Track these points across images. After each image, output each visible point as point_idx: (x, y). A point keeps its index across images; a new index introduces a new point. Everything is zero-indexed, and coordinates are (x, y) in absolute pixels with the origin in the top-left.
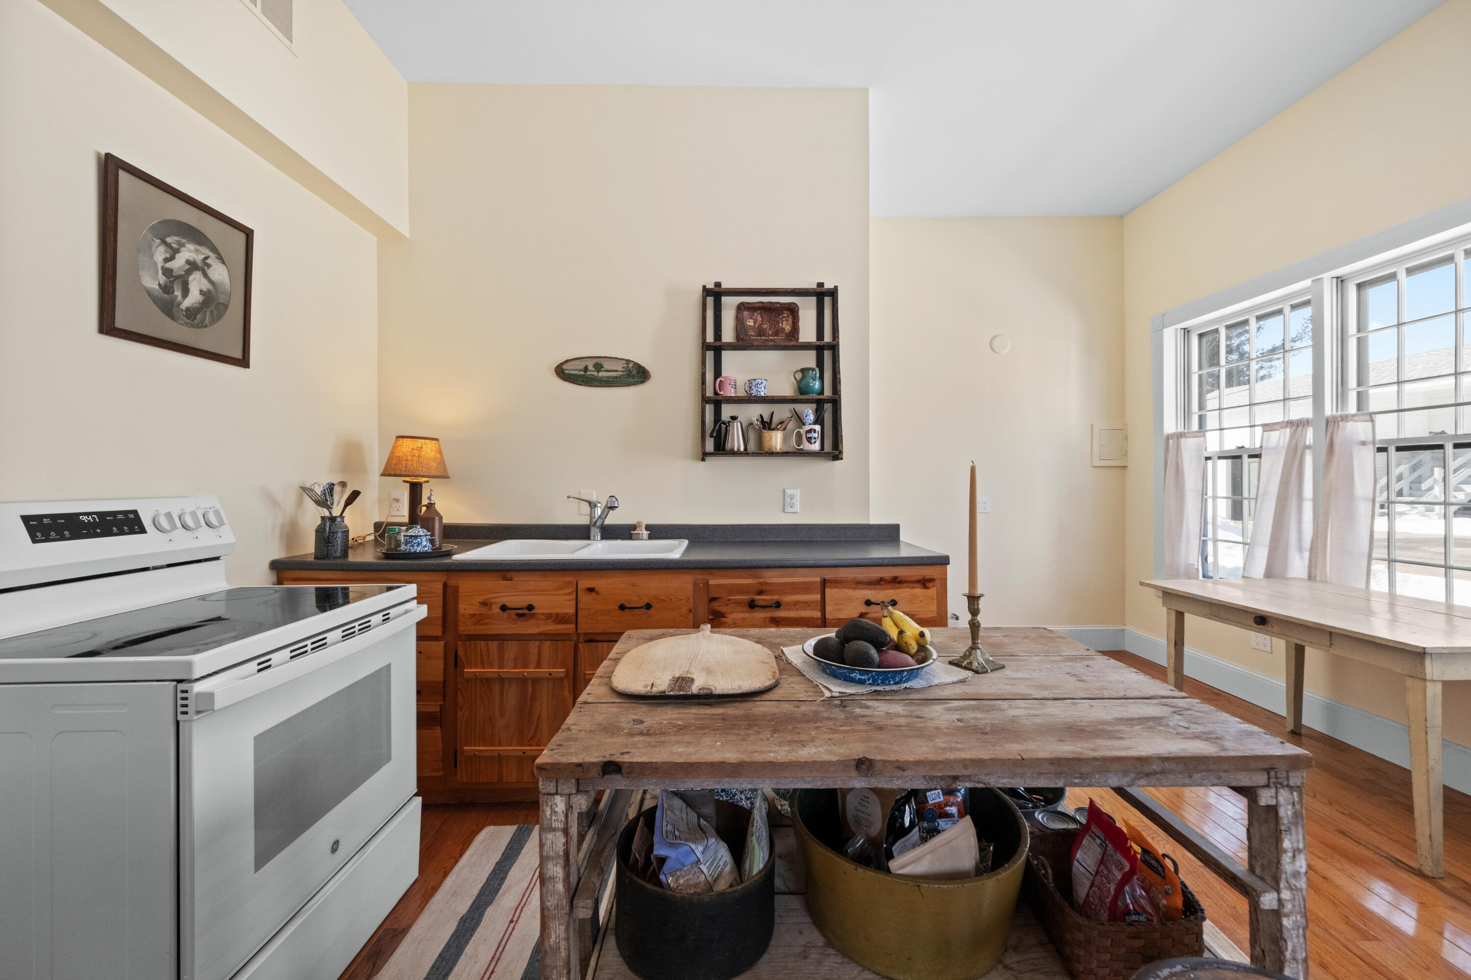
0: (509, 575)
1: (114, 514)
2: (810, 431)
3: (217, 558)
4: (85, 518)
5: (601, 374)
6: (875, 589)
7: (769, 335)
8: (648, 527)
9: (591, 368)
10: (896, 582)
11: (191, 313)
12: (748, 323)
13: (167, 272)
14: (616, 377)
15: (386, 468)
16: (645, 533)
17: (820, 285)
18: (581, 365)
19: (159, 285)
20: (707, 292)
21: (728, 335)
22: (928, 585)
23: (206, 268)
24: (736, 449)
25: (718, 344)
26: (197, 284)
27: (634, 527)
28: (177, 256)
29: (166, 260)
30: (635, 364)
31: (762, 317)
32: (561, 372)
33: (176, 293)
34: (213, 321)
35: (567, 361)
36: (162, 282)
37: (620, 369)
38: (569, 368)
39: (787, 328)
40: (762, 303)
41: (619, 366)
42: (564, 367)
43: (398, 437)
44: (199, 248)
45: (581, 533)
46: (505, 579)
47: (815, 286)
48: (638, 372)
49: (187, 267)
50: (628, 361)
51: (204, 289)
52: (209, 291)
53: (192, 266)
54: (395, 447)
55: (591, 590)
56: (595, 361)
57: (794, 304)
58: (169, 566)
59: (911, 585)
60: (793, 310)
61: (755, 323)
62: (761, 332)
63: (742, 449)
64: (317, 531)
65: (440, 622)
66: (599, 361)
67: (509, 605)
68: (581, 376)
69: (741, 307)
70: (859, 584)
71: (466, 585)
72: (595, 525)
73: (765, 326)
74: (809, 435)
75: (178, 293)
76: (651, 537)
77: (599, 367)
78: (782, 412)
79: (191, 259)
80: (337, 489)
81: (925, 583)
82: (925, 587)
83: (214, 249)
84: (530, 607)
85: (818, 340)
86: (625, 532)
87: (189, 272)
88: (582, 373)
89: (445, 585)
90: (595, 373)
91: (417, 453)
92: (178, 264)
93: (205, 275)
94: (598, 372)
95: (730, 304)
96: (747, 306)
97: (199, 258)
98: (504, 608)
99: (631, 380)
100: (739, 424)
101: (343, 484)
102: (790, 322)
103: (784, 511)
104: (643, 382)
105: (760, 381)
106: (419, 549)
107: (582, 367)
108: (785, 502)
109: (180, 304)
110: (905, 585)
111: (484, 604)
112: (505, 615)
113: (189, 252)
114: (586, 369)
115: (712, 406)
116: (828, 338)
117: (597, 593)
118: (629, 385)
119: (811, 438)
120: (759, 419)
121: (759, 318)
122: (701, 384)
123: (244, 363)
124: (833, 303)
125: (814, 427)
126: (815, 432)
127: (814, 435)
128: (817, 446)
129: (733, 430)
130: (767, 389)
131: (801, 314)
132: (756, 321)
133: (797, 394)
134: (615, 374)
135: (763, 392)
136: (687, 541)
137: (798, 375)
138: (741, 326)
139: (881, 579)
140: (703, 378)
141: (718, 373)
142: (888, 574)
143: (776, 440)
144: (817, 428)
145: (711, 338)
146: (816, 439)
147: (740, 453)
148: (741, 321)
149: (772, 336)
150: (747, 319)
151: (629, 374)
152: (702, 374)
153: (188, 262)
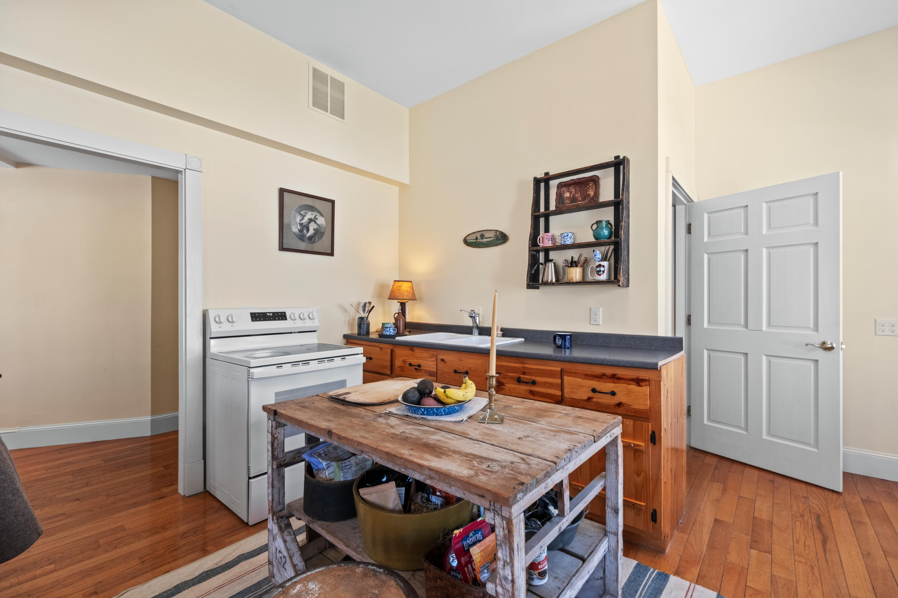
0: (414, 348)
1: (278, 313)
2: (600, 266)
3: (315, 331)
4: (268, 314)
5: (484, 240)
6: (599, 381)
7: (579, 201)
8: (501, 330)
9: (479, 237)
10: (614, 378)
11: (310, 238)
12: (565, 196)
13: (301, 224)
14: (491, 241)
15: (389, 297)
16: (499, 333)
17: (617, 157)
18: (474, 237)
19: (298, 230)
20: (537, 182)
21: (552, 207)
22: (641, 384)
23: (316, 220)
24: (549, 281)
25: (547, 212)
26: (312, 226)
28: (305, 218)
29: (301, 220)
30: (500, 232)
31: (575, 189)
32: (466, 242)
33: (304, 232)
34: (319, 240)
35: (469, 235)
36: (299, 229)
37: (492, 236)
38: (471, 239)
39: (591, 193)
40: (573, 180)
41: (492, 235)
42: (467, 239)
43: (395, 281)
44: (313, 213)
46: (412, 350)
47: (613, 159)
48: (502, 237)
49: (309, 221)
50: (496, 231)
51: (315, 228)
52: (317, 228)
53: (311, 220)
54: (394, 286)
55: (442, 360)
56: (480, 233)
57: (597, 177)
58: (299, 332)
59: (627, 382)
60: (595, 181)
61: (570, 195)
62: (573, 199)
63: (554, 280)
64: (359, 323)
65: (389, 368)
66: (482, 233)
67: (413, 363)
68: (475, 242)
69: (560, 186)
70: (587, 376)
71: (399, 352)
72: (475, 327)
73: (577, 195)
74: (598, 269)
75: (305, 231)
76: (503, 336)
77: (482, 236)
78: (586, 253)
79: (310, 218)
80: (367, 305)
81: (638, 382)
82: (639, 385)
83: (319, 212)
84: (419, 366)
85: (615, 198)
87: (309, 223)
88: (475, 241)
89: (392, 351)
90: (481, 240)
91: (399, 288)
92: (305, 220)
93: (315, 222)
94: (482, 239)
95: (554, 186)
96: (563, 184)
97: (313, 217)
98: (410, 365)
99: (499, 242)
100: (553, 264)
101: (370, 303)
102: (594, 189)
103: (590, 323)
104: (504, 242)
105: (566, 234)
106: (388, 333)
107: (475, 238)
108: (591, 316)
109: (306, 235)
110: (622, 381)
111: (404, 361)
112: (411, 368)
113: (310, 215)
114: (477, 238)
115: (543, 252)
116: (621, 197)
117: (445, 362)
118: (497, 245)
119: (600, 271)
120: (570, 260)
121: (573, 190)
122: (530, 240)
123: (332, 254)
124: (624, 168)
125: (602, 263)
126: (604, 266)
127: (602, 269)
128: (604, 277)
129: (548, 268)
130: (574, 239)
131: (602, 182)
132: (571, 193)
133: (593, 240)
134: (490, 239)
135: (569, 241)
136: (523, 339)
137: (595, 227)
138: (560, 196)
139: (604, 375)
140: (532, 236)
141: (547, 230)
142: (609, 371)
143: (576, 274)
144: (605, 264)
145: (542, 209)
146: (604, 272)
147: (552, 284)
148: (561, 194)
149: (581, 201)
150: (564, 192)
151: (497, 239)
152: (531, 233)
153: (309, 219)
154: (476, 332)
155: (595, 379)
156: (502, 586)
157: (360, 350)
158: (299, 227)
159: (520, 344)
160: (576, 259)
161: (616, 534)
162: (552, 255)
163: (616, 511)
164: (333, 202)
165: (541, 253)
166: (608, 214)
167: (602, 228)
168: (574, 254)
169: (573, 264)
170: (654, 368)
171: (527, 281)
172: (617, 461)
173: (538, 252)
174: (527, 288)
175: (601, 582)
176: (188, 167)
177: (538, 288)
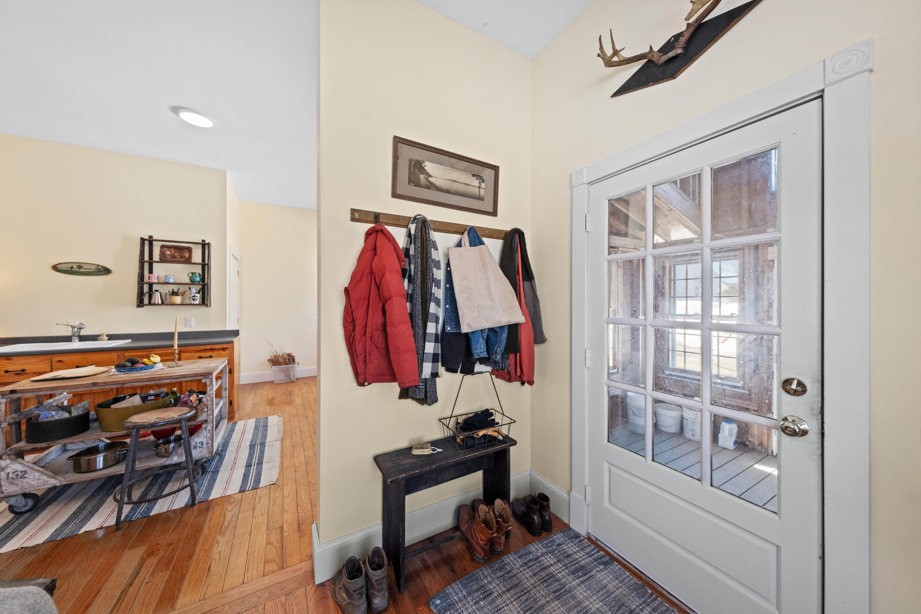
0: (10, 358)
2: (194, 296)
5: (81, 270)
6: (203, 353)
7: (178, 258)
8: (107, 336)
9: (75, 267)
10: (212, 350)
12: (167, 253)
14: (91, 272)
16: (106, 338)
17: (203, 241)
18: (70, 266)
20: (143, 240)
21: (156, 257)
24: (156, 303)
25: (151, 261)
27: (99, 336)
30: (102, 266)
32: (56, 268)
35: (60, 264)
39: (187, 256)
40: (173, 245)
41: (93, 267)
42: (58, 266)
45: (68, 339)
46: (8, 360)
47: (201, 242)
48: (104, 270)
50: (98, 265)
55: (60, 361)
56: (78, 264)
57: (191, 248)
59: (218, 350)
60: (190, 250)
62: (173, 256)
63: (160, 303)
66: (80, 264)
67: (10, 370)
68: (69, 270)
69: (162, 247)
70: (196, 351)
72: (74, 336)
73: (176, 254)
74: (194, 298)
76: (109, 340)
77: (80, 267)
78: (183, 288)
82: (224, 350)
84: (23, 370)
85: (202, 262)
86: (94, 338)
88: (70, 269)
90: (78, 270)
94: (80, 269)
95: (157, 246)
96: (165, 246)
98: (7, 371)
99: (100, 273)
100: (159, 293)
102: (188, 254)
103: (186, 327)
104: (107, 274)
105: (170, 277)
108: (187, 323)
110: (215, 350)
112: (7, 374)
114: (72, 268)
115: (148, 285)
116: (206, 262)
117: (63, 362)
118: (99, 275)
119: (195, 299)
120: (171, 291)
121: (173, 251)
122: (138, 277)
124: (209, 248)
125: (196, 295)
126: (197, 296)
127: (196, 298)
128: (197, 302)
129: (155, 296)
130: (175, 280)
131: (194, 251)
132: (171, 252)
133: (190, 282)
134: (90, 270)
135: (171, 281)
136: (131, 340)
137: (190, 275)
138: (162, 254)
139: (206, 349)
140: (140, 274)
141: (151, 271)
142: (208, 347)
143: (178, 299)
144: (198, 295)
145: (146, 258)
146: (197, 299)
147: (158, 304)
148: (163, 252)
149: (179, 258)
150: (166, 251)
151: (99, 271)
152: (139, 273)
154: (76, 339)
155: (201, 352)
156: (209, 397)
159: (128, 343)
160: (175, 290)
161: (226, 397)
162: (155, 287)
163: (226, 389)
165: (145, 285)
166: (198, 270)
167: (196, 277)
168: (175, 288)
169: (174, 293)
170: (232, 342)
171: (137, 302)
172: (226, 372)
173: (143, 284)
174: (137, 307)
175: (220, 416)
177: (143, 307)
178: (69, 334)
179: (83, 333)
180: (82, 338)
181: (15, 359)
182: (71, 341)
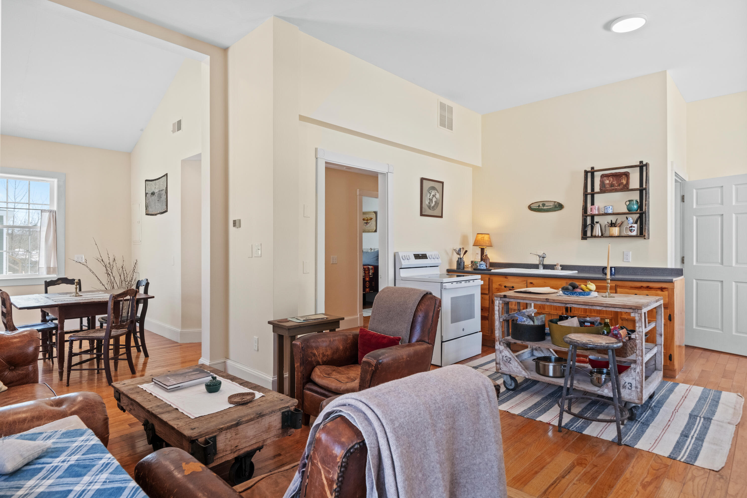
0: (508, 277)
1: (424, 254)
2: (632, 227)
3: (438, 266)
4: (420, 255)
5: (545, 208)
6: (639, 290)
8: (561, 266)
9: (541, 205)
10: (648, 287)
11: (433, 207)
12: (606, 182)
13: (430, 199)
14: (550, 208)
15: (474, 244)
16: (560, 268)
17: (641, 162)
19: (428, 203)
20: (586, 172)
21: (597, 189)
22: (663, 290)
24: (597, 235)
25: (593, 193)
26: (434, 200)
27: (555, 265)
28: (431, 194)
29: (429, 197)
30: (558, 203)
31: (613, 179)
32: (530, 208)
34: (437, 208)
35: (532, 204)
37: (552, 205)
38: (533, 206)
39: (624, 182)
40: (612, 173)
41: (552, 204)
42: (531, 206)
43: (478, 234)
44: (434, 191)
45: (536, 267)
46: (506, 278)
47: (638, 164)
48: (559, 206)
50: (555, 202)
52: (436, 201)
53: (433, 196)
54: (477, 237)
55: (531, 283)
56: (542, 203)
57: (629, 173)
59: (656, 290)
60: (627, 175)
61: (609, 182)
62: (612, 185)
63: (600, 235)
64: (457, 262)
65: (488, 289)
66: (544, 203)
67: (507, 286)
68: (537, 209)
69: (602, 176)
70: (632, 288)
71: (495, 279)
72: (540, 264)
73: (614, 183)
74: (631, 229)
75: (431, 203)
76: (562, 269)
77: (544, 205)
78: (621, 219)
80: (462, 250)
81: (662, 289)
83: (437, 190)
84: (513, 287)
85: (640, 187)
86: (552, 267)
87: (433, 198)
88: (538, 208)
89: (489, 279)
90: (543, 207)
91: (483, 239)
92: (431, 196)
93: (435, 197)
95: (598, 176)
96: (604, 175)
98: (505, 287)
99: (556, 209)
100: (599, 225)
101: (463, 248)
102: (626, 180)
103: (623, 261)
104: (561, 209)
105: (608, 207)
106: (482, 268)
107: (538, 205)
108: (624, 256)
109: (431, 205)
110: (653, 289)
111: (500, 285)
112: (506, 289)
113: (433, 193)
114: (539, 206)
115: (590, 217)
116: (644, 186)
117: (533, 284)
118: (555, 211)
119: (632, 230)
120: (610, 222)
121: (611, 179)
122: (583, 210)
123: (441, 217)
124: (646, 170)
125: (633, 225)
126: (634, 227)
127: (633, 228)
128: (634, 233)
129: (596, 227)
130: (613, 209)
131: (631, 176)
132: (610, 181)
133: (627, 211)
134: (550, 207)
135: (610, 211)
136: (577, 272)
137: (628, 203)
138: (602, 184)
139: (642, 287)
140: (584, 207)
141: (593, 204)
142: (645, 285)
143: (615, 231)
144: (635, 225)
145: (589, 190)
146: (634, 230)
147: (598, 237)
148: (603, 181)
149: (617, 186)
150: (605, 180)
151: (555, 207)
152: (583, 205)
153: (433, 195)
154: (541, 267)
155: (637, 289)
156: (638, 334)
157: (479, 277)
158: (429, 201)
159: (575, 273)
160: (614, 222)
162: (596, 219)
163: (661, 335)
164: (442, 183)
165: (588, 217)
166: (636, 196)
167: (633, 204)
168: (613, 218)
169: (612, 225)
170: (671, 282)
171: (582, 235)
172: (661, 314)
173: (586, 216)
174: (582, 239)
176: (389, 171)
177: (586, 239)
178: (537, 263)
179: (546, 262)
180: (546, 267)
181: (509, 278)
182: (538, 268)
